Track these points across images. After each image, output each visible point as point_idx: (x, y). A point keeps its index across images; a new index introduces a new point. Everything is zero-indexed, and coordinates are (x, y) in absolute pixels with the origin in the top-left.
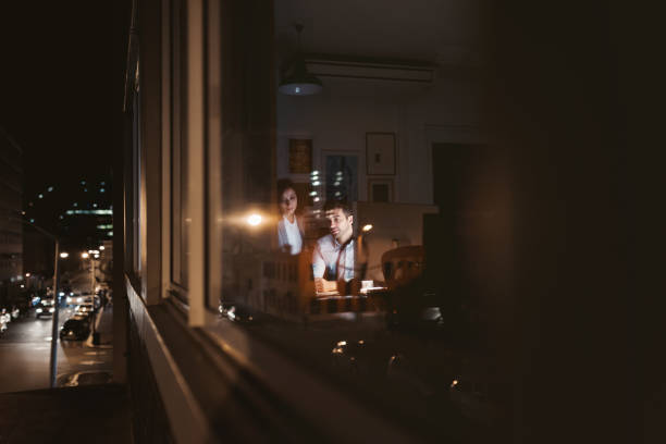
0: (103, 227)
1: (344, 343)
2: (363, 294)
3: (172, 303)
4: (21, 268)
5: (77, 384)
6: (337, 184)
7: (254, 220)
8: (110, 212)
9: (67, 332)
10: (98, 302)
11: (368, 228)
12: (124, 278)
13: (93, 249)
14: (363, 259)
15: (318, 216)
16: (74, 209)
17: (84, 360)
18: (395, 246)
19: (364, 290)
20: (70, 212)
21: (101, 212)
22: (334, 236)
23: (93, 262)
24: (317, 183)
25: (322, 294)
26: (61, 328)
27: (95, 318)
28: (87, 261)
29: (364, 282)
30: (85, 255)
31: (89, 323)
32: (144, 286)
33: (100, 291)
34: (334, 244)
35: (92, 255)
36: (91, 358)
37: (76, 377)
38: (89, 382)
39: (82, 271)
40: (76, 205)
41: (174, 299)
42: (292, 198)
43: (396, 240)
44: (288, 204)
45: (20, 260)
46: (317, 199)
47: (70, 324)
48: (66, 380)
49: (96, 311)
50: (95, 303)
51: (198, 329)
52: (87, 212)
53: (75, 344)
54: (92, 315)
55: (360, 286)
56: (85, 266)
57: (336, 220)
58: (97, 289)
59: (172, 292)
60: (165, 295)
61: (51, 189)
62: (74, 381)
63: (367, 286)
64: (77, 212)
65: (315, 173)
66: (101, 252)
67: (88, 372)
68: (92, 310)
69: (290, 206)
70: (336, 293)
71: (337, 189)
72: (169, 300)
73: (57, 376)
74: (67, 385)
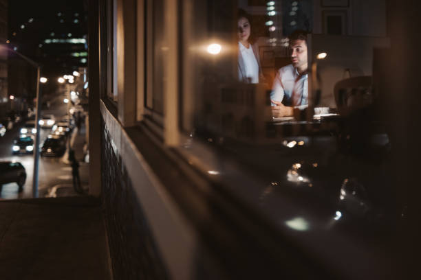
0: (76, 55)
1: (298, 166)
2: (317, 120)
3: (146, 126)
4: (6, 91)
5: (55, 196)
6: (293, 13)
7: (214, 49)
8: (83, 41)
9: (46, 150)
10: (73, 122)
11: (322, 56)
12: (99, 102)
13: (68, 74)
14: (316, 87)
15: (274, 45)
16: (51, 38)
17: (62, 175)
18: (347, 75)
19: (317, 116)
20: (48, 41)
21: (75, 41)
22: (294, 64)
23: (68, 86)
24: (273, 13)
25: (279, 119)
26: (41, 145)
27: (70, 137)
28: (63, 85)
29: (317, 109)
30: (61, 80)
31: (65, 142)
32: (121, 111)
33: (74, 113)
34: (294, 73)
35: (67, 81)
36: (66, 173)
37: (54, 189)
38: (65, 194)
39: (59, 95)
40: (53, 34)
41: (148, 122)
42: (245, 26)
43: (348, 70)
44: (242, 32)
45: (6, 84)
46: (273, 29)
47: (49, 143)
48: (46, 192)
49: (71, 131)
50: (70, 124)
51: (173, 150)
52: (62, 41)
53: (53, 160)
54: (67, 135)
55: (314, 113)
56: (61, 90)
57: (298, 50)
58: (72, 111)
59: (146, 116)
60: (139, 118)
61: (31, 20)
62: (53, 193)
63: (321, 113)
64: (54, 41)
65: (272, 3)
66: (75, 77)
67: (65, 185)
68: (67, 130)
69: (244, 33)
70: (290, 118)
71: (293, 18)
72: (143, 122)
73: (39, 188)
74: (47, 196)
